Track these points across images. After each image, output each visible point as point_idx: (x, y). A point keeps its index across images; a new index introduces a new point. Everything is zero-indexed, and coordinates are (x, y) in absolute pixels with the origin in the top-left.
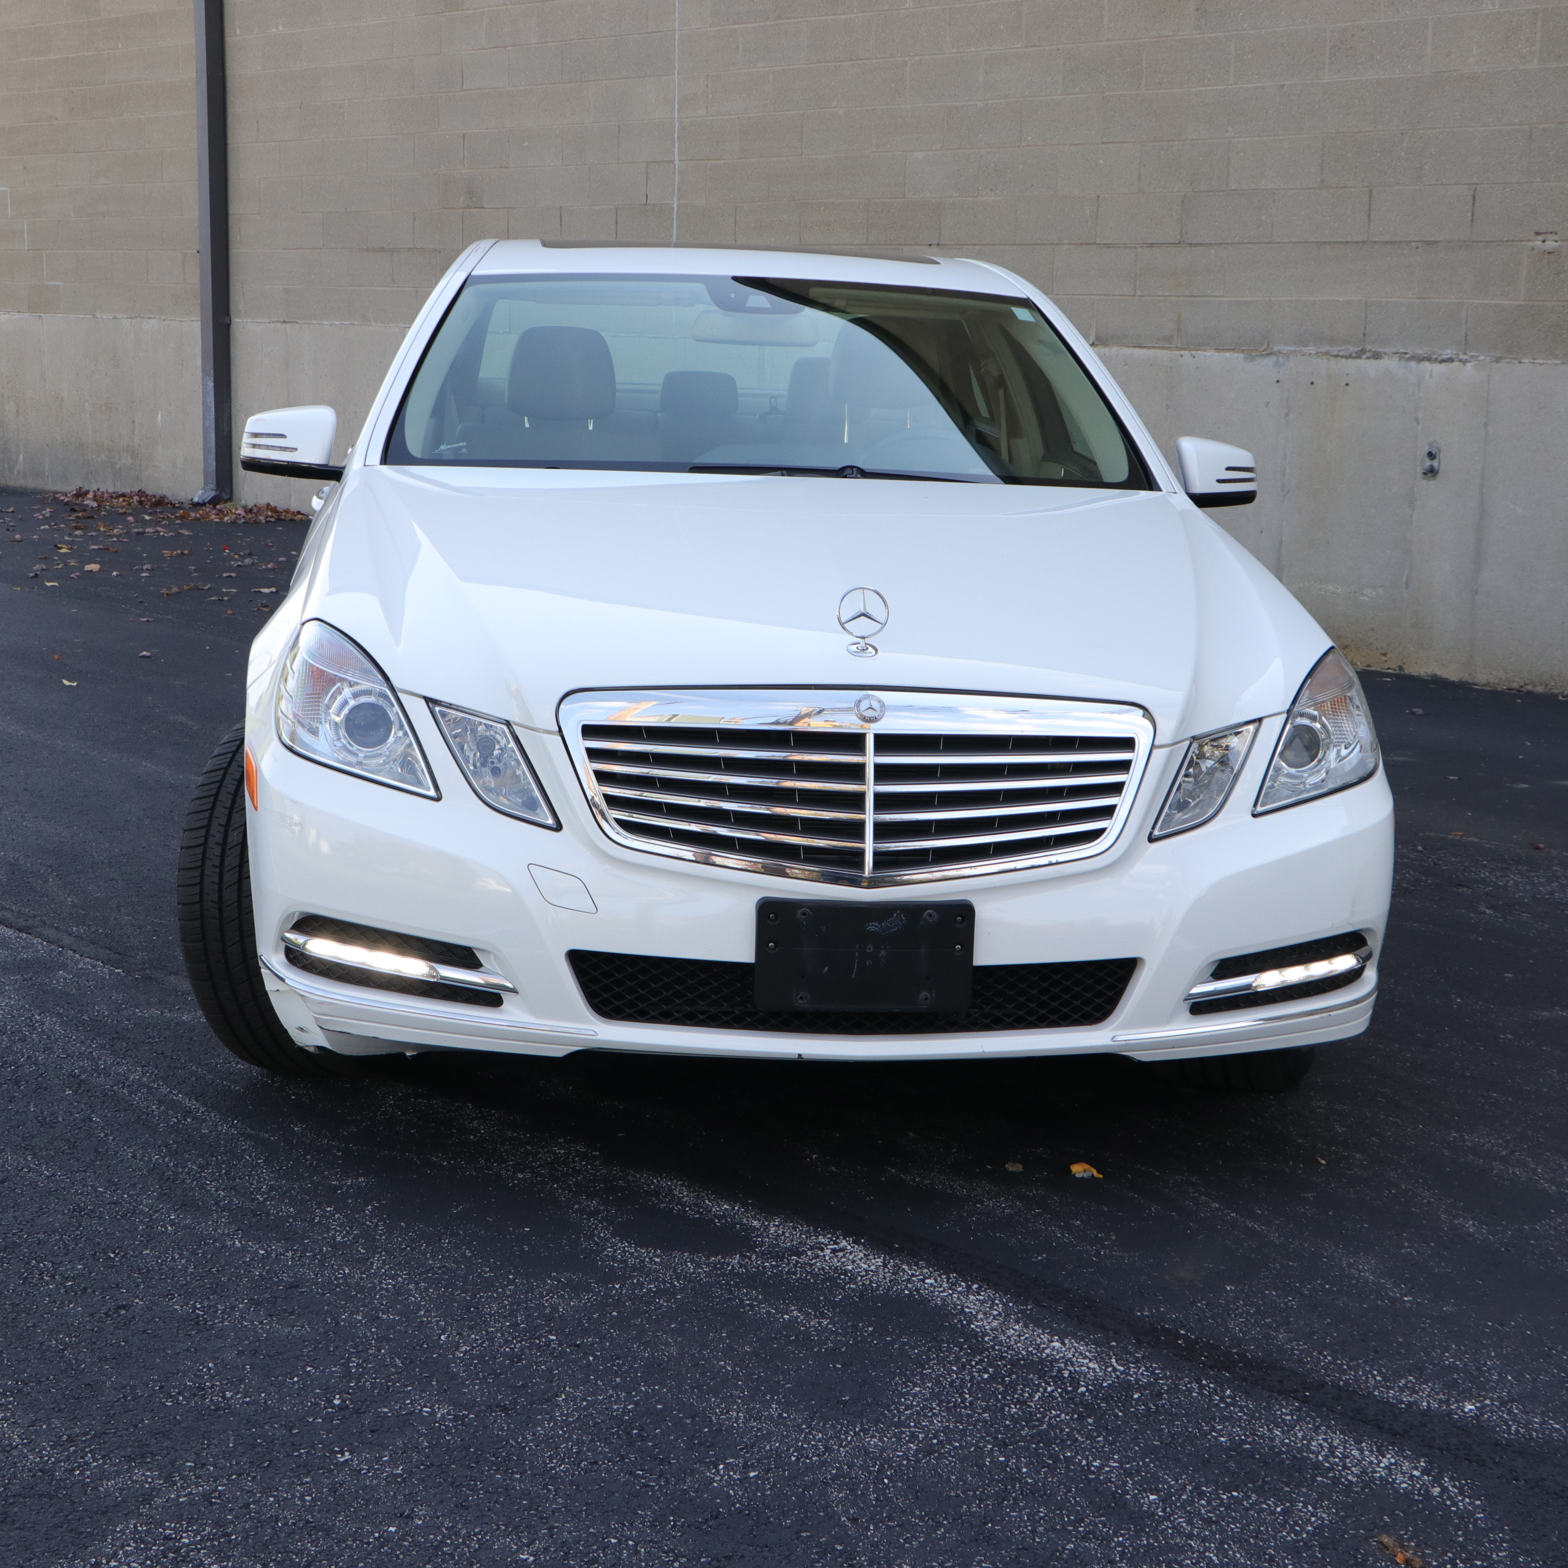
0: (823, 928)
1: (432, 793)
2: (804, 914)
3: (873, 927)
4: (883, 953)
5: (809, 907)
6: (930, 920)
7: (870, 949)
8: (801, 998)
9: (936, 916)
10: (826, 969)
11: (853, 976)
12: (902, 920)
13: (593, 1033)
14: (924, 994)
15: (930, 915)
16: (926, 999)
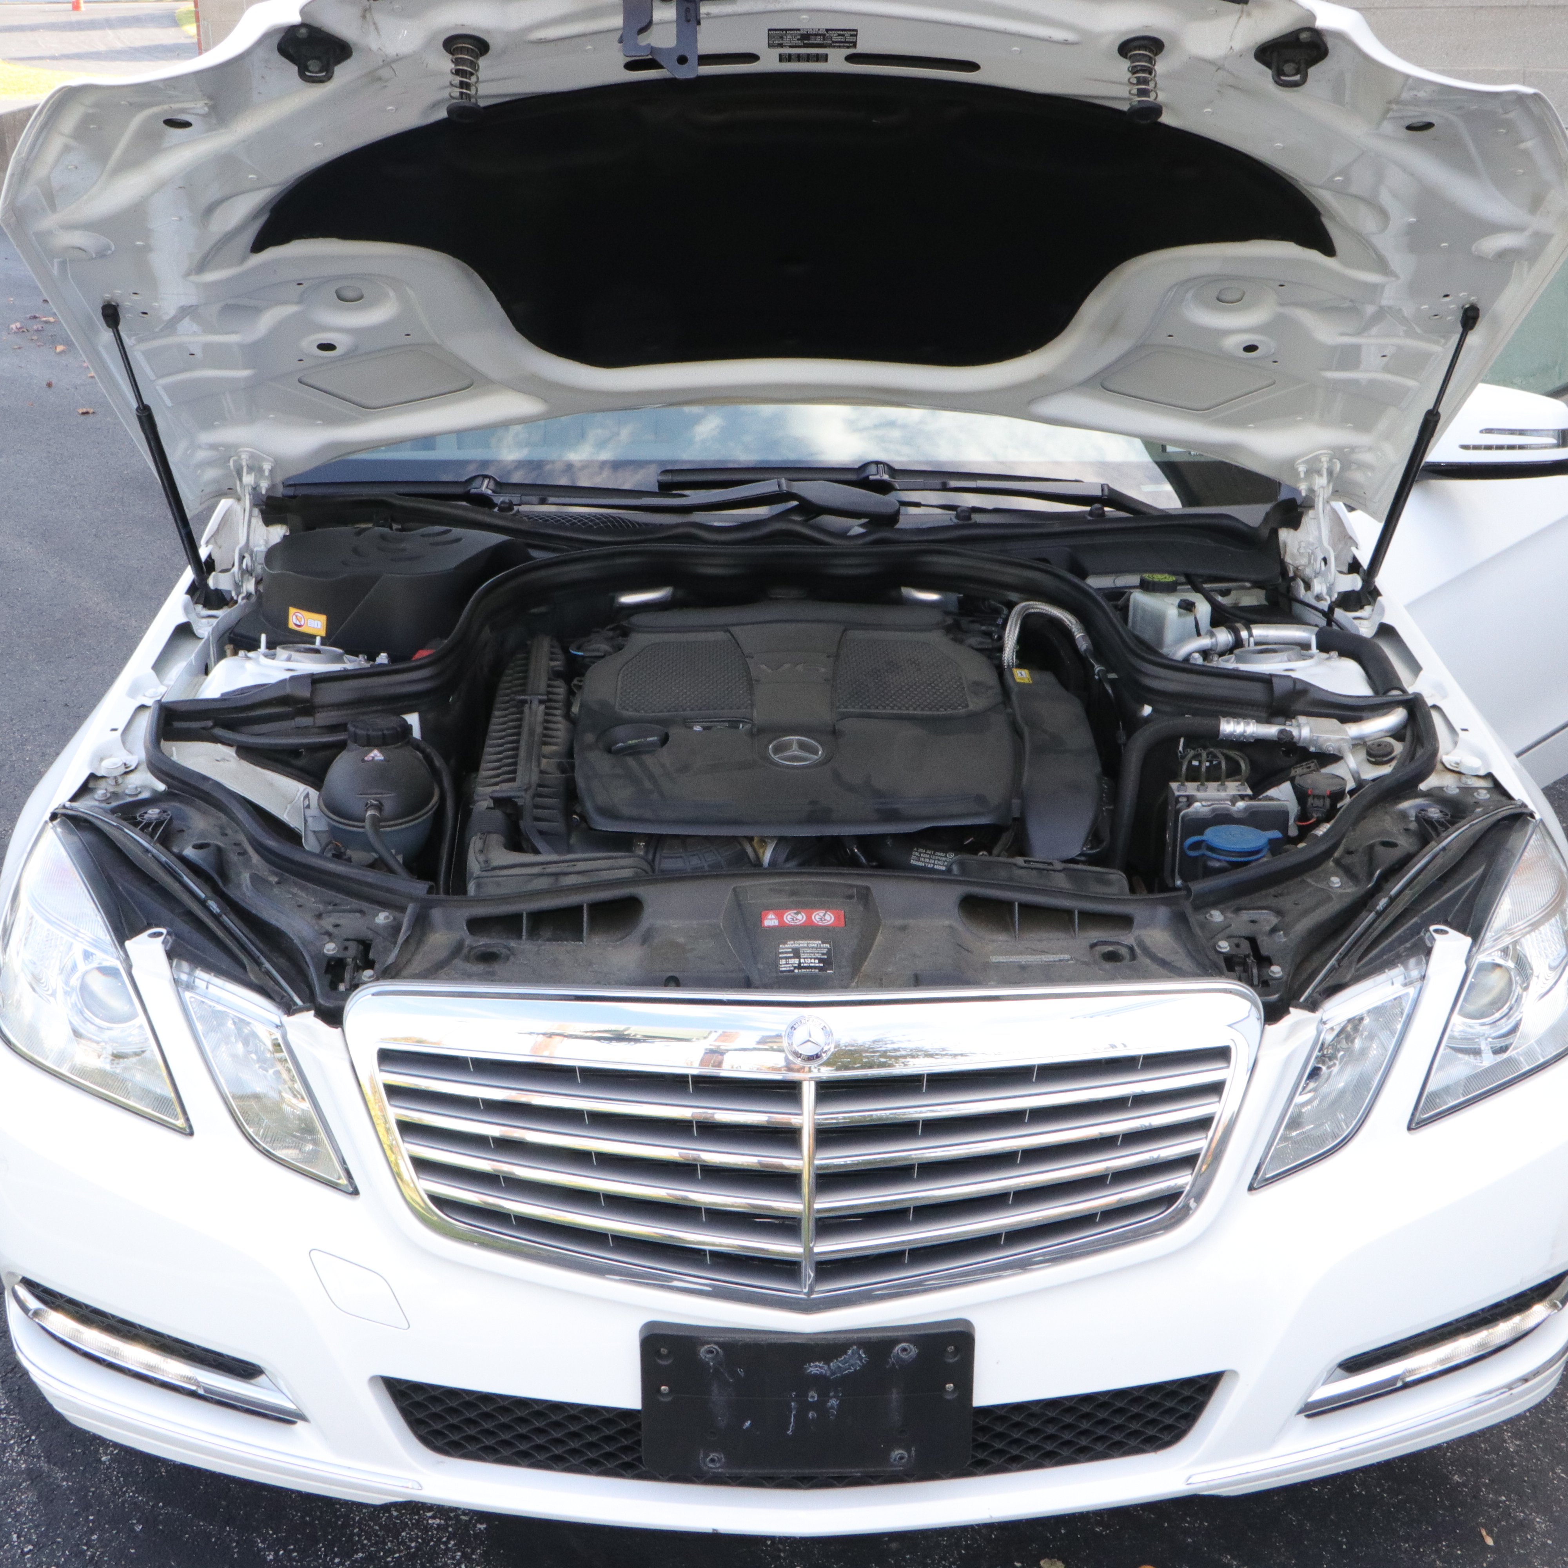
0: (741, 1372)
1: (180, 1123)
2: (711, 1352)
3: (815, 1368)
4: (833, 1402)
5: (717, 1343)
6: (904, 1356)
7: (813, 1396)
8: (712, 1461)
9: (913, 1351)
10: (748, 1423)
11: (789, 1432)
12: (860, 1358)
13: (416, 1486)
14: (897, 1453)
15: (904, 1350)
16: (901, 1458)
